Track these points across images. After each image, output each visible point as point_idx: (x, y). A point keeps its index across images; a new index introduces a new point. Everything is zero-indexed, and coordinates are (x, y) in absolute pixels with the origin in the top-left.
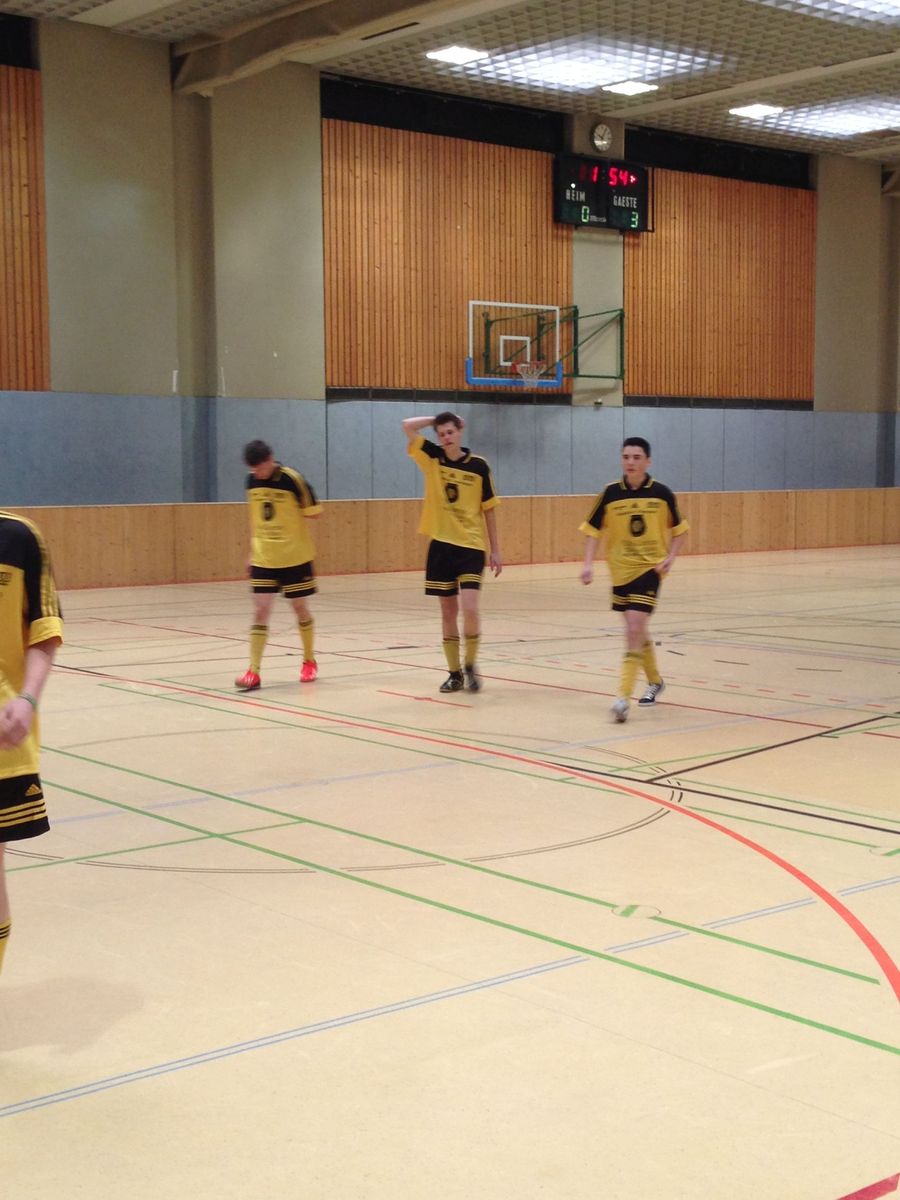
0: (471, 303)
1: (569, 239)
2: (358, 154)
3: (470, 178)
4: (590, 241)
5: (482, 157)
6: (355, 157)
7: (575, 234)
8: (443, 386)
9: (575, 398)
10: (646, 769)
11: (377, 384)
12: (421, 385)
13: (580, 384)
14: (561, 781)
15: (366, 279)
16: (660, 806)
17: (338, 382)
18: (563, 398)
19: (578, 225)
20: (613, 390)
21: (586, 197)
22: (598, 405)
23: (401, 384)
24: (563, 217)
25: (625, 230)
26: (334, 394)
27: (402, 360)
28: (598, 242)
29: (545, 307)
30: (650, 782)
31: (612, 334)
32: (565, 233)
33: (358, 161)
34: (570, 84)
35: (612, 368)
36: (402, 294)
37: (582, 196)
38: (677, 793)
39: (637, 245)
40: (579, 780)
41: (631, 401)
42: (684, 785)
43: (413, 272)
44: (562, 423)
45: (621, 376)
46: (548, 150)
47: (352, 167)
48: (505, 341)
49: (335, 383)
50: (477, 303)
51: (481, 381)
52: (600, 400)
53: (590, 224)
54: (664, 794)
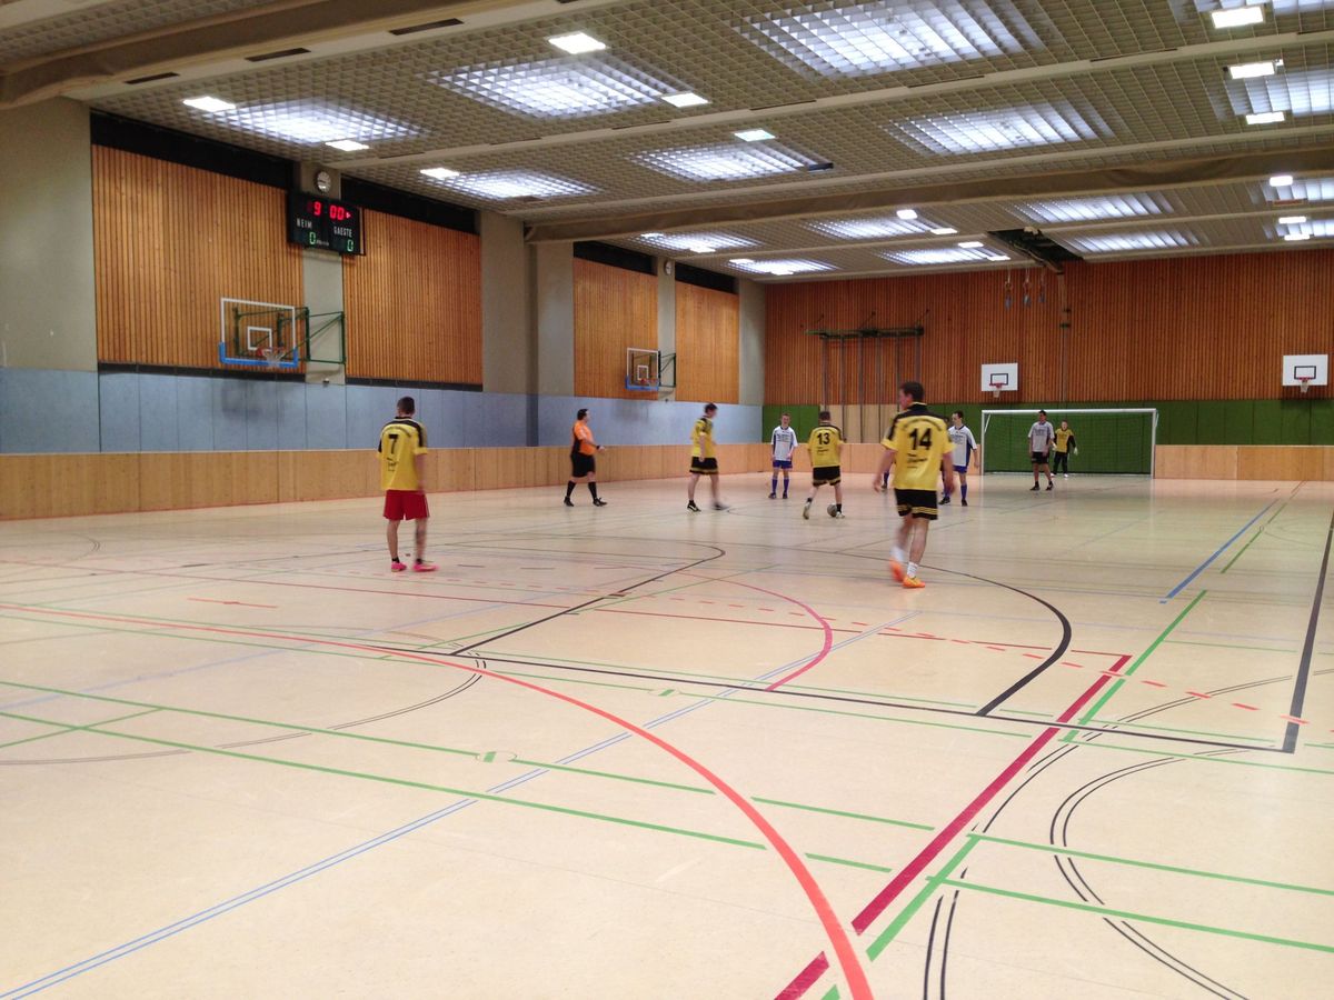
0: (223, 300)
1: (300, 256)
2: (123, 175)
3: (219, 203)
4: (316, 258)
5: (228, 188)
6: (121, 178)
7: (305, 253)
8: (200, 363)
9: (308, 377)
10: (446, 645)
11: (143, 360)
12: (181, 361)
13: (311, 366)
14: (382, 658)
15: (131, 275)
16: (473, 673)
17: (108, 358)
18: (298, 377)
19: (307, 246)
20: (338, 372)
21: (313, 225)
22: (326, 383)
23: (164, 361)
24: (295, 240)
25: (343, 253)
26: (104, 368)
27: (165, 342)
28: (322, 260)
29: (282, 306)
30: (454, 654)
31: (336, 331)
32: (297, 251)
33: (124, 181)
34: (300, 137)
35: (336, 355)
36: (163, 288)
37: (310, 225)
38: (480, 661)
39: (351, 265)
40: (395, 657)
41: (350, 381)
42: (482, 655)
43: (172, 273)
44: (297, 397)
45: (344, 361)
46: (282, 188)
47: (118, 185)
48: (251, 331)
49: (106, 357)
50: (227, 300)
51: (233, 361)
52: (327, 380)
53: (316, 246)
54: (471, 663)
